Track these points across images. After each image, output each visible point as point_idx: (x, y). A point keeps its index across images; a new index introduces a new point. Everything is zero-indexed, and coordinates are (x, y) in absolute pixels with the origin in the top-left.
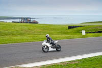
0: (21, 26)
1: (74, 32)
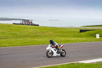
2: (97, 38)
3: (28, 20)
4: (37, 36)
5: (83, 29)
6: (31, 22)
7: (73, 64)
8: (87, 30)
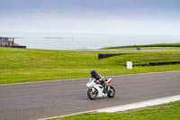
0: (13, 52)
1: (111, 65)
2: (128, 67)
3: (7, 39)
4: (23, 67)
5: (104, 52)
6: (13, 42)
7: (86, 114)
8: (111, 55)
